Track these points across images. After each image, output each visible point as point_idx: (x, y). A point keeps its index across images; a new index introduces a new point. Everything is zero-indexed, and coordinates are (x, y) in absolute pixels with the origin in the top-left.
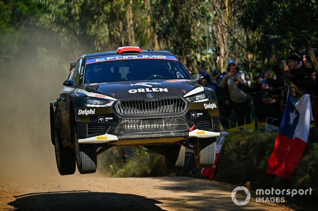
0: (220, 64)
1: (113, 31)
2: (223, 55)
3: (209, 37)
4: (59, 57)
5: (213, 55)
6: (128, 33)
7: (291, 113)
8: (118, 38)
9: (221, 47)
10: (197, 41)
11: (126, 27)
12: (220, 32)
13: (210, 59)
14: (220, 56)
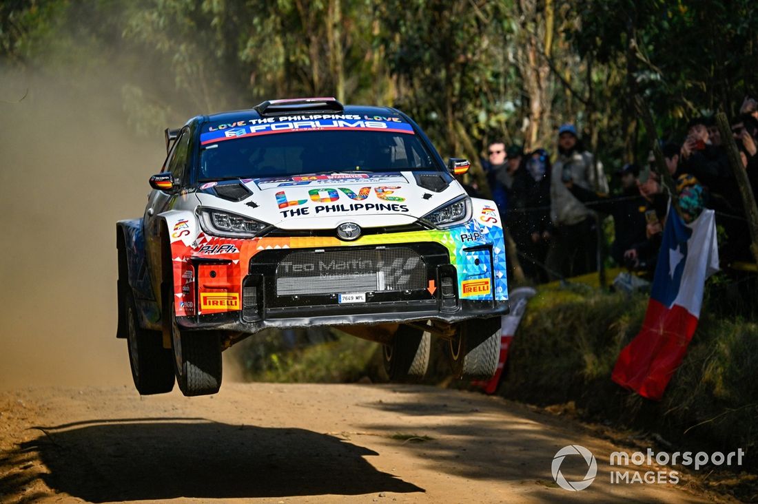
0: (530, 136)
1: (295, 54)
2: (536, 115)
3: (507, 73)
4: (169, 109)
5: (515, 114)
6: (328, 59)
7: (671, 251)
8: (305, 70)
9: (532, 97)
10: (481, 81)
11: (325, 47)
12: (532, 63)
13: (507, 123)
14: (532, 117)
